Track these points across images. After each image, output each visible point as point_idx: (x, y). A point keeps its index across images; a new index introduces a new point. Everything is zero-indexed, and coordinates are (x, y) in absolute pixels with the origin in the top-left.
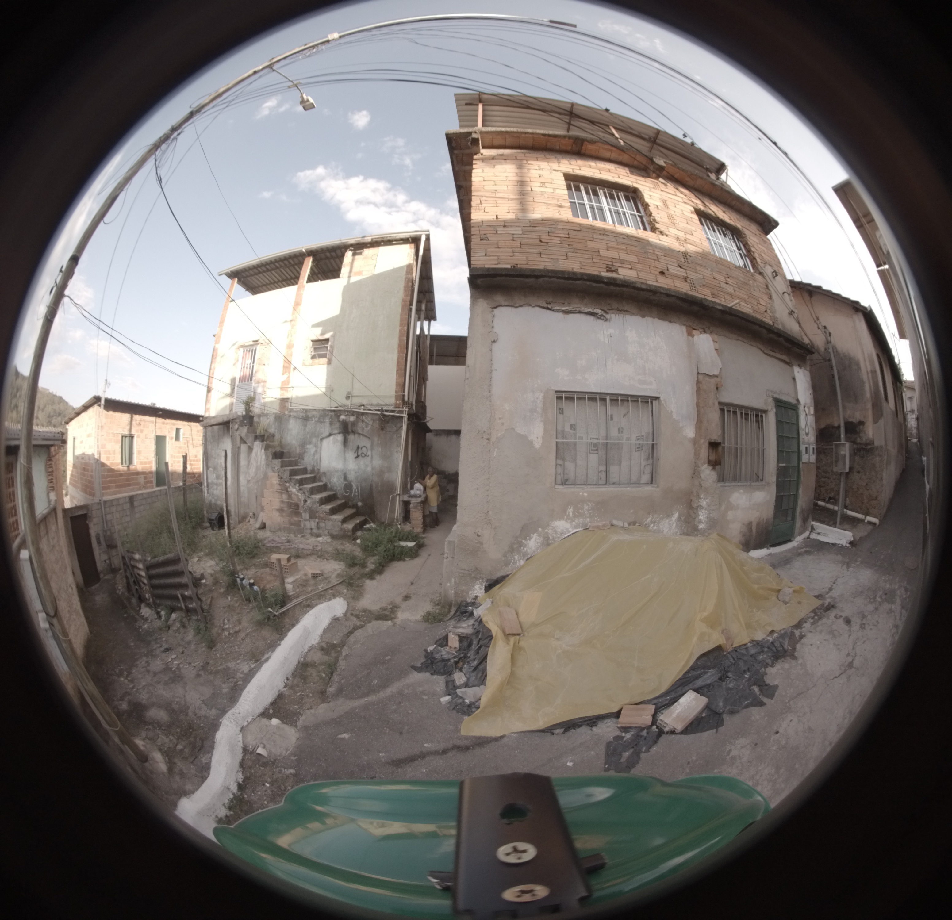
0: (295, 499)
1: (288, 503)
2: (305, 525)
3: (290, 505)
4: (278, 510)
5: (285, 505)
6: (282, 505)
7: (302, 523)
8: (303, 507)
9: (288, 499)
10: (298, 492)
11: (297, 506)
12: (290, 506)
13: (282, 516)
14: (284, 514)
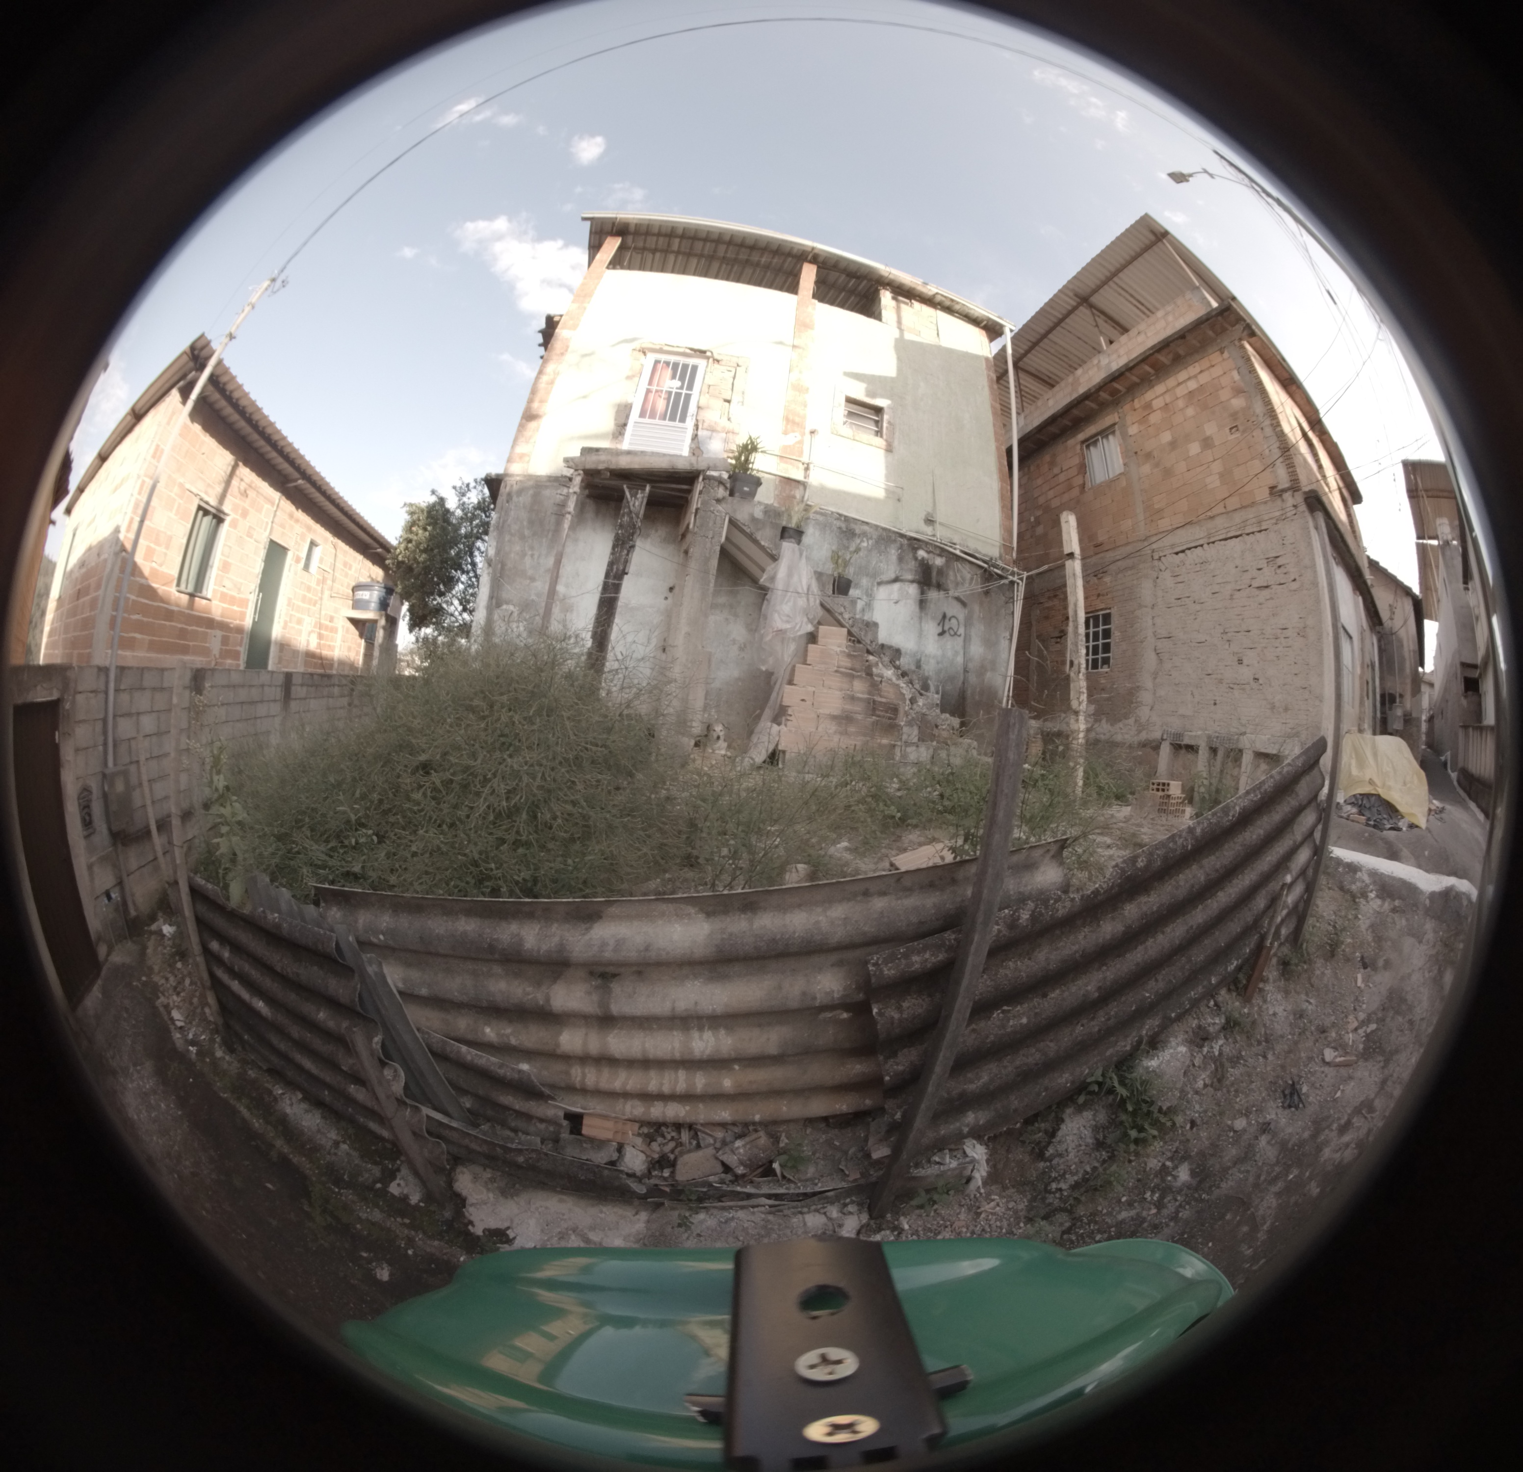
0: (888, 695)
1: (868, 701)
2: (904, 756)
3: (873, 707)
4: (834, 718)
5: (858, 708)
6: (848, 707)
7: (897, 751)
8: (907, 714)
9: (869, 693)
10: (898, 679)
11: (895, 710)
12: (874, 709)
13: (845, 733)
14: (852, 729)
